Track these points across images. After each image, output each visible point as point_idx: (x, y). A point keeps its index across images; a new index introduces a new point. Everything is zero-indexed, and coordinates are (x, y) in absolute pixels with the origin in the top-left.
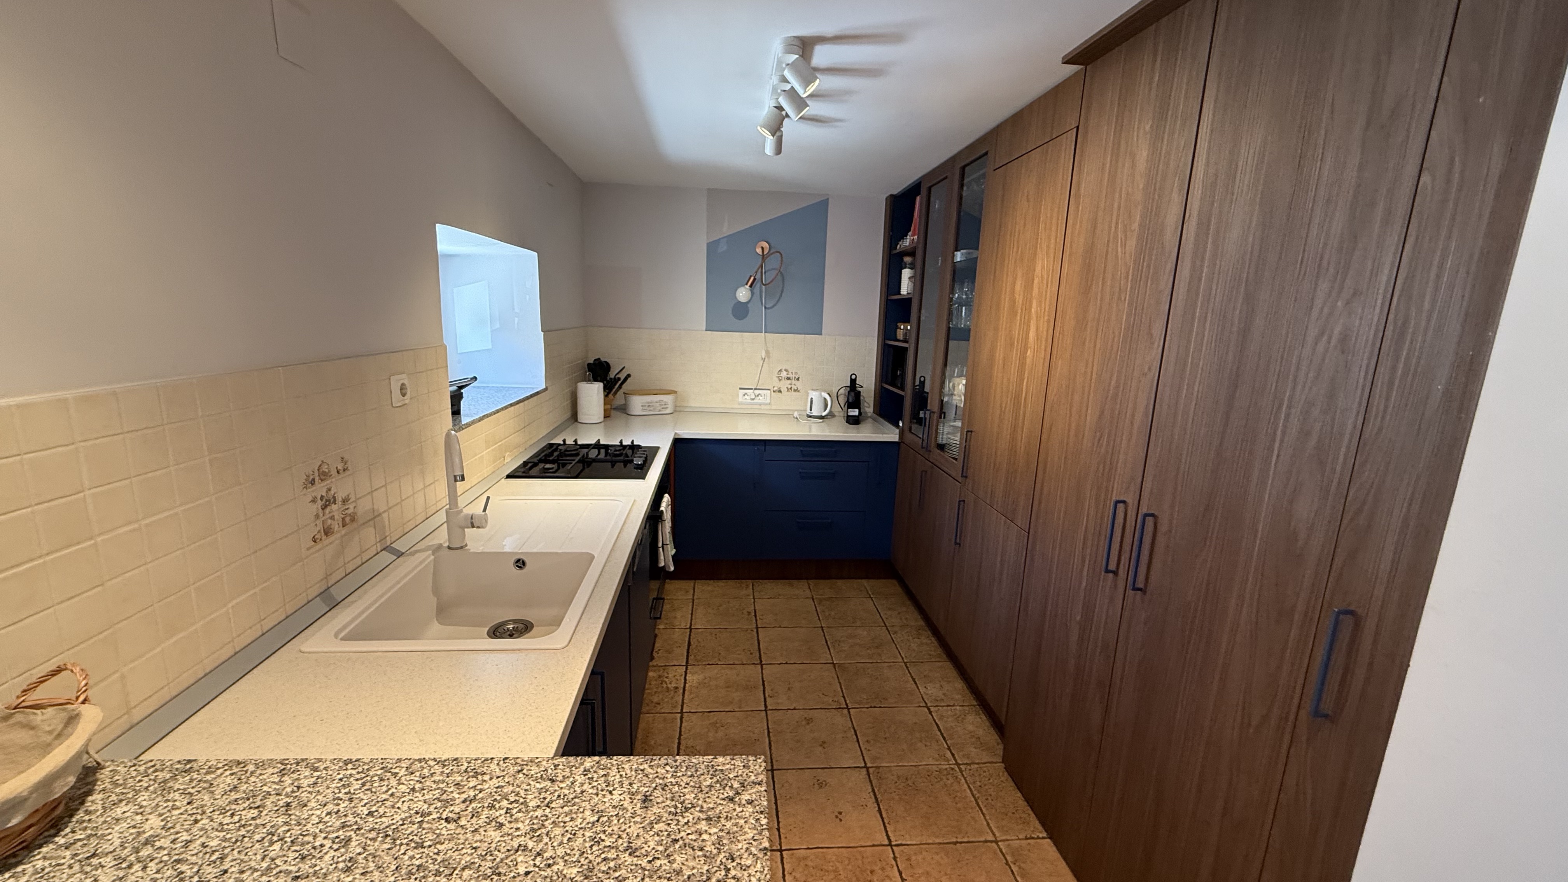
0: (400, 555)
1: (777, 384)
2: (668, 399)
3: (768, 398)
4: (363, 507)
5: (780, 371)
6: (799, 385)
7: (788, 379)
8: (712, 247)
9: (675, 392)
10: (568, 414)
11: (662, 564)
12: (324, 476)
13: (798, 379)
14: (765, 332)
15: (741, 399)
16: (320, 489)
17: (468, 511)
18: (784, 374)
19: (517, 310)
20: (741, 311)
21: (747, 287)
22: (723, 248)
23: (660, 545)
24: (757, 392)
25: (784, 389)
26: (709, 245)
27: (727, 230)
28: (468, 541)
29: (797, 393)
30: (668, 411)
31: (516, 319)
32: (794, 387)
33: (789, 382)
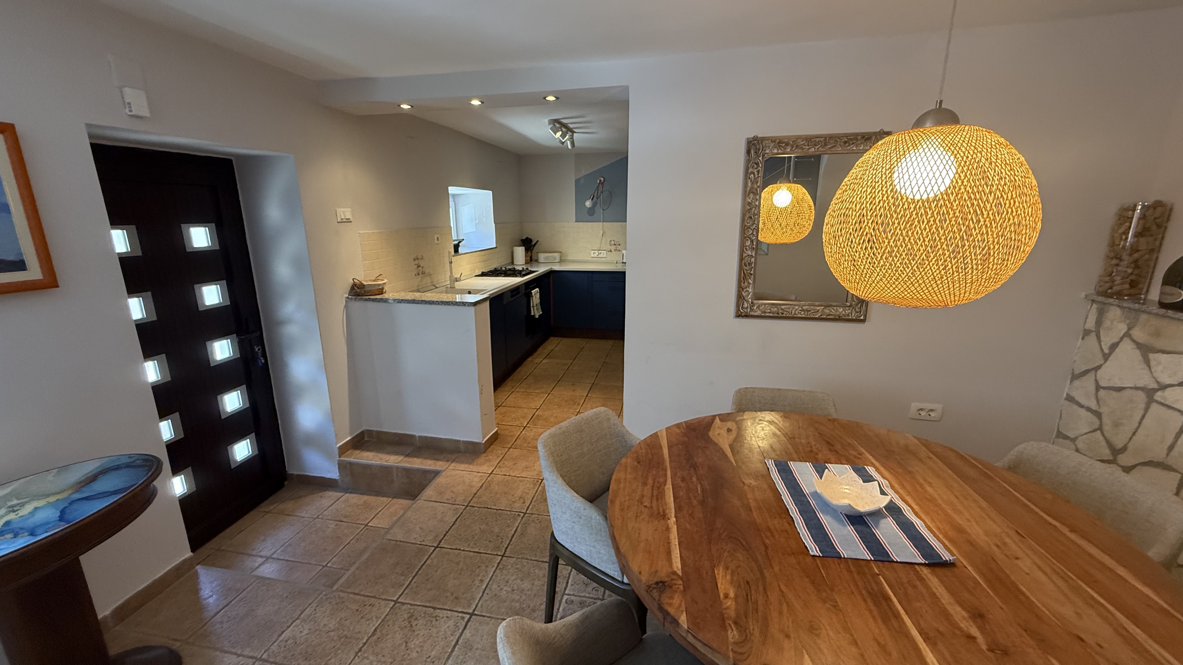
0: (437, 288)
1: (609, 248)
2: (557, 255)
3: (605, 254)
4: (427, 271)
5: (611, 241)
6: (619, 248)
7: (615, 245)
8: (577, 181)
9: (560, 252)
10: (510, 261)
11: (533, 314)
12: (418, 259)
13: (620, 245)
14: (603, 222)
15: (592, 255)
16: (416, 262)
17: (455, 276)
18: (613, 242)
19: (485, 214)
20: (591, 212)
21: (590, 200)
22: (582, 181)
23: (532, 306)
24: (600, 252)
25: (613, 250)
26: (576, 181)
27: (584, 172)
28: (456, 286)
29: (619, 252)
30: (556, 261)
31: (484, 219)
32: (618, 249)
33: (615, 246)
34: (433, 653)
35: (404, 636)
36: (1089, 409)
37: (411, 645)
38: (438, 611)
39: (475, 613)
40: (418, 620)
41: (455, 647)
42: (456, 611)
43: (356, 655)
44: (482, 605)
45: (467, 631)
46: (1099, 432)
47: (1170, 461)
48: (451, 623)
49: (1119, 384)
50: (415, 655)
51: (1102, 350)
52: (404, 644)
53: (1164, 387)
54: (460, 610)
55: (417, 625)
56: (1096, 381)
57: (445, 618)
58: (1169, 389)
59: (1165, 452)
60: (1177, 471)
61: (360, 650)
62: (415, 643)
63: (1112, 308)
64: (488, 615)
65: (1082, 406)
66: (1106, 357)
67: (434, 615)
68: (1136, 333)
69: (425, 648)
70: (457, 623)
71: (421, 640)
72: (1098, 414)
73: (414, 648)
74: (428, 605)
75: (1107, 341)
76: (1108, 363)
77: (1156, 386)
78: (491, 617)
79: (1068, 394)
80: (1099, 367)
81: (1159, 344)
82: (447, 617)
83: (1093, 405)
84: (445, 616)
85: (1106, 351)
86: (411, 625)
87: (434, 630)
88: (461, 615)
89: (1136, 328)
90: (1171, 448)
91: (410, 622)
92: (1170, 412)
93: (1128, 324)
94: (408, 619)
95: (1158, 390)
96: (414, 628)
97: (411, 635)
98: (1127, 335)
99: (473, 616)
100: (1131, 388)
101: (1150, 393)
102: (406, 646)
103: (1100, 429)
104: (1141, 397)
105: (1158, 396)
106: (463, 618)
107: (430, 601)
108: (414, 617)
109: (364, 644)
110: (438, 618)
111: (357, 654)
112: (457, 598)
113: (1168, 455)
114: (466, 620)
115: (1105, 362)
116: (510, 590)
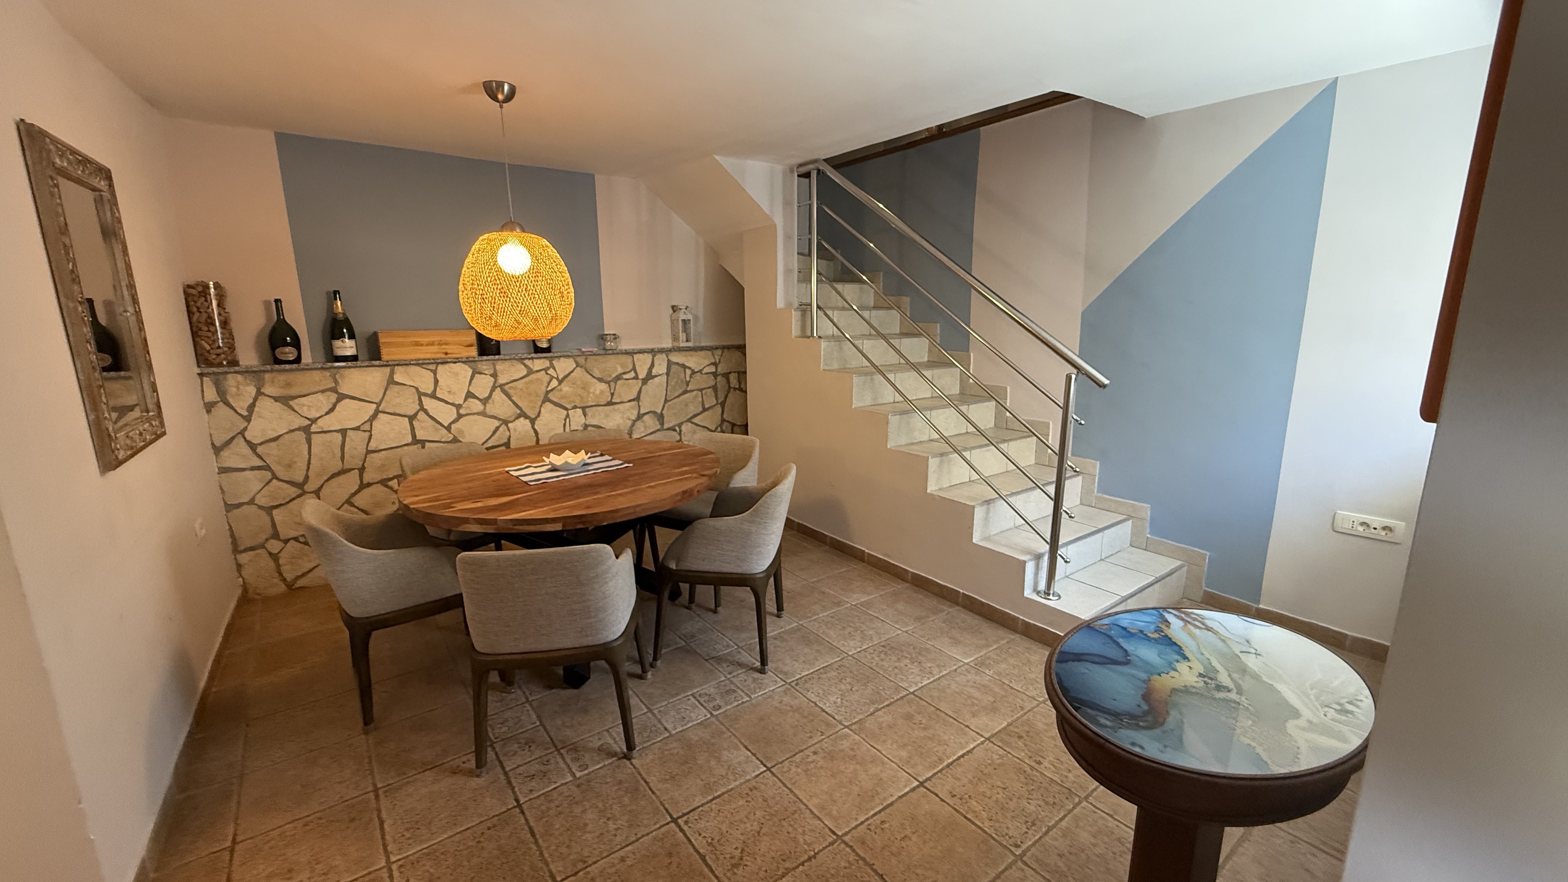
34: (740, 803)
35: (757, 843)
36: (253, 469)
37: (756, 827)
38: (701, 851)
39: (670, 820)
40: (730, 853)
41: (719, 796)
42: (685, 835)
43: (816, 854)
44: (655, 824)
45: (696, 804)
46: (274, 481)
47: (347, 466)
48: (702, 824)
49: (275, 435)
50: (759, 814)
51: (240, 415)
52: (763, 831)
53: (314, 421)
54: (681, 834)
55: (736, 848)
56: (249, 443)
57: (704, 834)
58: (319, 420)
59: (340, 462)
60: (354, 469)
61: (810, 859)
62: (752, 826)
63: (230, 376)
64: (662, 808)
65: (243, 470)
66: (248, 419)
67: (710, 848)
68: (268, 390)
69: (745, 813)
70: (696, 820)
71: (743, 826)
72: (267, 468)
73: (754, 820)
74: (706, 870)
75: (242, 406)
76: (251, 423)
77: (309, 422)
78: (661, 803)
79: (219, 468)
80: (245, 429)
81: (293, 392)
82: (700, 835)
83: (259, 463)
84: (700, 838)
85: (245, 413)
86: (742, 852)
87: (724, 828)
88: (685, 828)
89: (267, 385)
90: (342, 458)
91: (741, 859)
92: (329, 435)
93: (255, 386)
94: (740, 864)
95: (311, 425)
96: (740, 846)
97: (749, 839)
98: (259, 393)
99: (675, 816)
100: (287, 433)
101: (306, 430)
102: (761, 828)
103: (275, 477)
104: (301, 436)
105: (314, 428)
106: (686, 822)
107: (701, 874)
108: (733, 861)
109: (803, 864)
110: (710, 841)
111: (814, 857)
112: (670, 855)
113: (343, 463)
114: (685, 818)
115: (249, 423)
116: (610, 822)
